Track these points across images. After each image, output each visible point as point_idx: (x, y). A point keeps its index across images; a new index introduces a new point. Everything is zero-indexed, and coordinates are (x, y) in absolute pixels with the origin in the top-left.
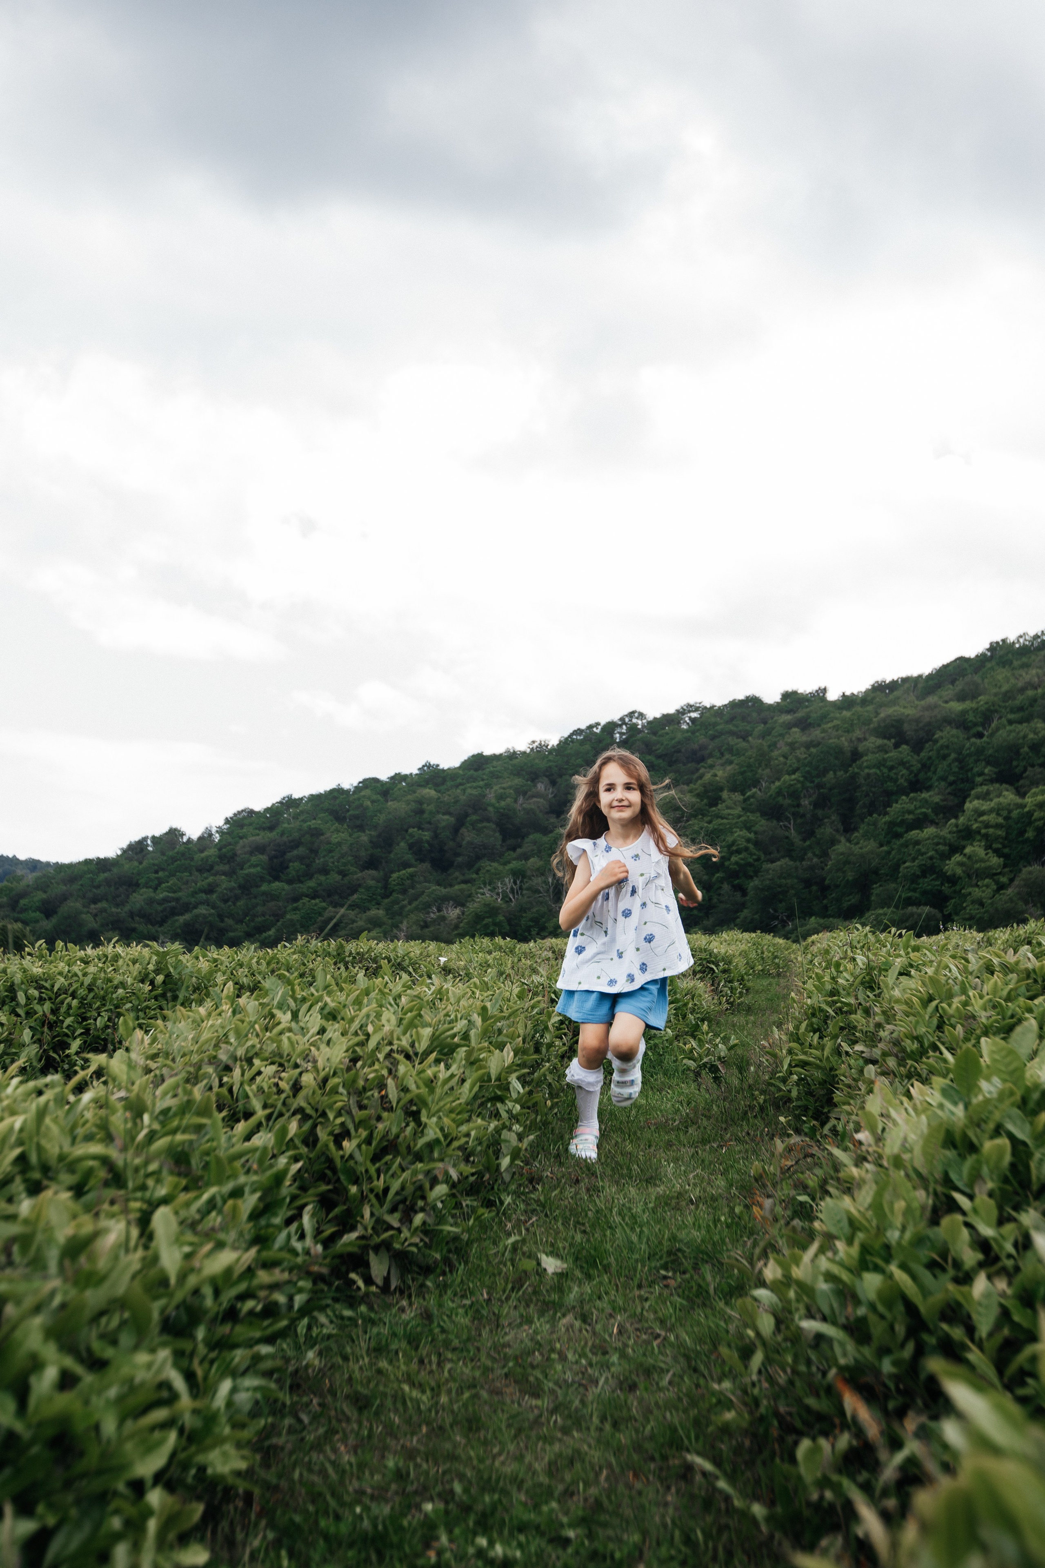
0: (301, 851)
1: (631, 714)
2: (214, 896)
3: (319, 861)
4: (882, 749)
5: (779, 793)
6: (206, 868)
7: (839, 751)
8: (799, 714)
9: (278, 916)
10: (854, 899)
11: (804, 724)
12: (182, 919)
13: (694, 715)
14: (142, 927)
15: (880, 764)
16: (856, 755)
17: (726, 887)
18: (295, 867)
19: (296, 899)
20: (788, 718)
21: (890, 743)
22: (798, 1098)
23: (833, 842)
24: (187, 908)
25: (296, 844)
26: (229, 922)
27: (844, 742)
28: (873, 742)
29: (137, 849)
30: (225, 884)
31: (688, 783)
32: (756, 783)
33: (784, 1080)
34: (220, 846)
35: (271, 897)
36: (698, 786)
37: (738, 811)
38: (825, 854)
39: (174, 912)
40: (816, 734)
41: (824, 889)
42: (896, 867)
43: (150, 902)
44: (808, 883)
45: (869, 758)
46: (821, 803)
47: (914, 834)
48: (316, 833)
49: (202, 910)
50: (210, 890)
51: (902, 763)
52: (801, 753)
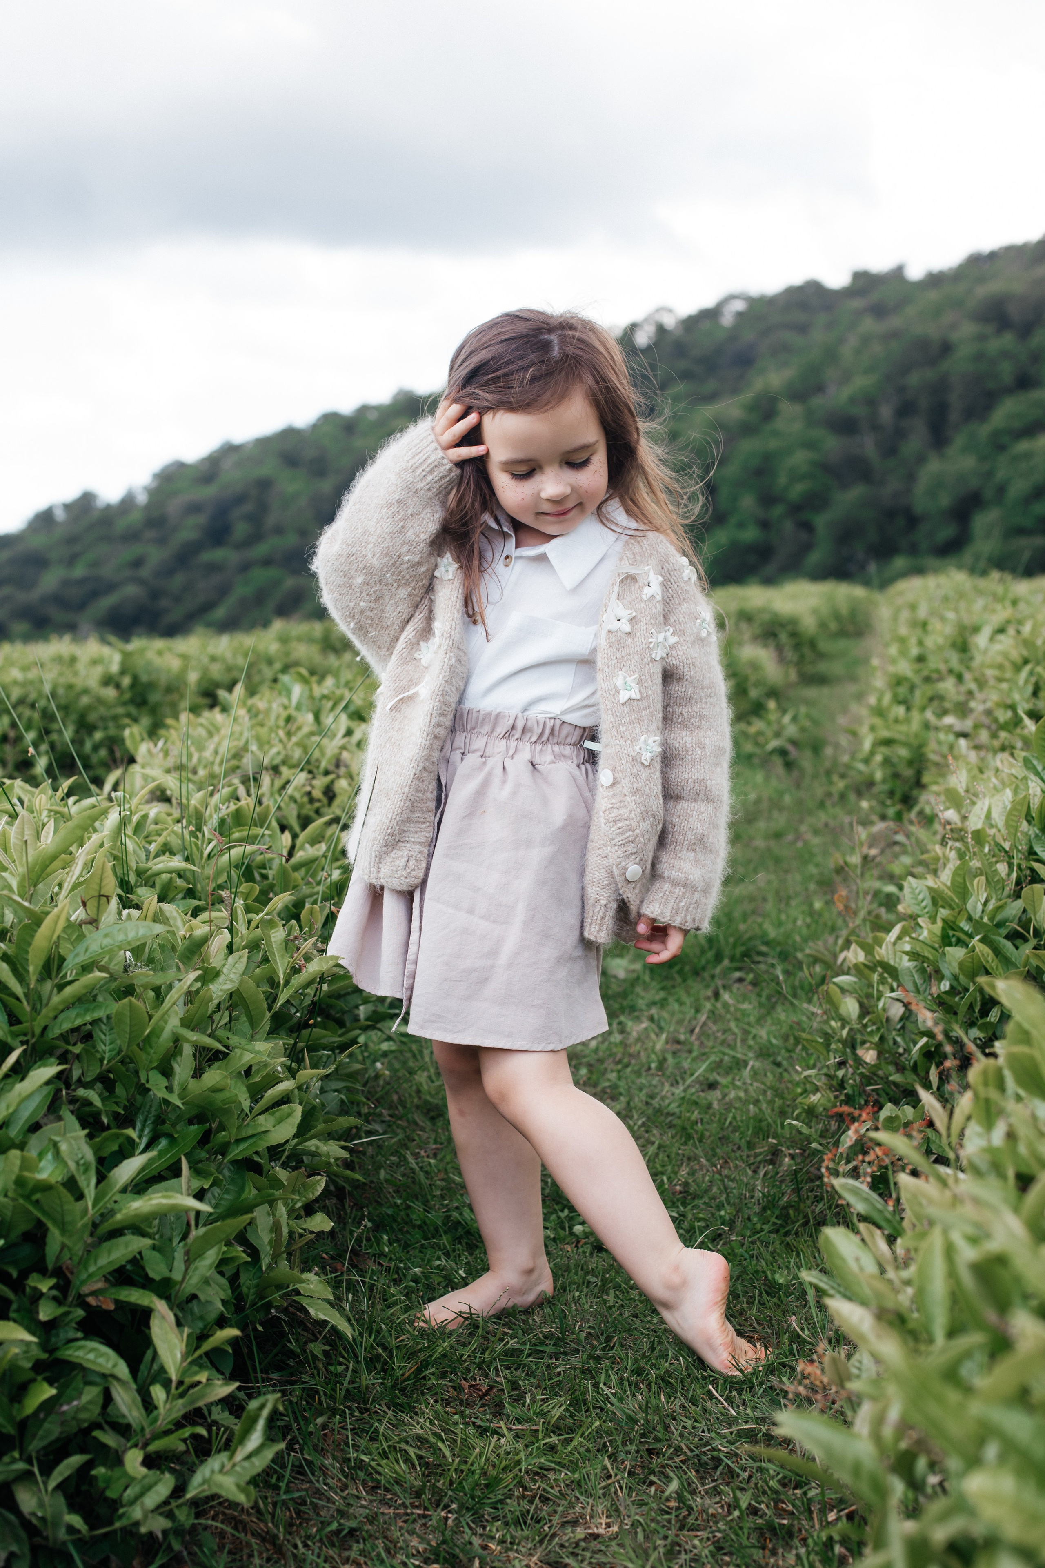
0: (248, 507)
1: (659, 310)
2: (145, 572)
3: (271, 520)
4: (981, 338)
5: (852, 400)
6: (132, 536)
7: (923, 344)
8: (875, 297)
9: (223, 591)
10: (947, 532)
11: (879, 311)
12: (107, 602)
13: (739, 306)
14: (57, 614)
15: (979, 357)
16: (946, 348)
17: (788, 526)
18: (241, 529)
19: (245, 567)
20: (857, 303)
21: (989, 329)
22: (884, 781)
23: (921, 459)
24: (111, 587)
25: (240, 499)
26: (164, 603)
27: (932, 331)
28: (967, 330)
29: (45, 519)
30: (156, 556)
31: (735, 391)
32: (820, 389)
33: (867, 761)
34: (148, 507)
35: (214, 568)
36: (747, 396)
37: (798, 426)
38: (911, 477)
39: (95, 594)
40: (895, 322)
41: (913, 521)
42: (1001, 490)
43: (66, 583)
44: (891, 514)
45: (964, 351)
46: (905, 410)
47: (1023, 446)
48: (264, 484)
49: (131, 591)
50: (138, 563)
51: (1005, 354)
52: (877, 348)
